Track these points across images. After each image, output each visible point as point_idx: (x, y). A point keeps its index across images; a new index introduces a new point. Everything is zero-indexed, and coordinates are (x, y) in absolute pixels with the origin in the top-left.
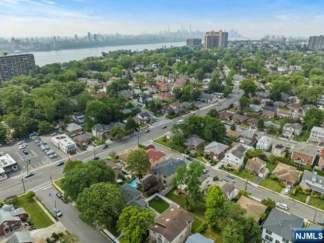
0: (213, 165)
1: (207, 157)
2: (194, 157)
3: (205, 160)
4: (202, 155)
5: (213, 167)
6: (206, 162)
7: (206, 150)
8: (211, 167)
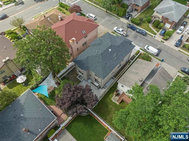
0: (166, 40)
1: (158, 25)
2: (138, 24)
3: (153, 30)
4: (149, 22)
5: (166, 43)
6: (155, 34)
7: (155, 14)
8: (164, 43)
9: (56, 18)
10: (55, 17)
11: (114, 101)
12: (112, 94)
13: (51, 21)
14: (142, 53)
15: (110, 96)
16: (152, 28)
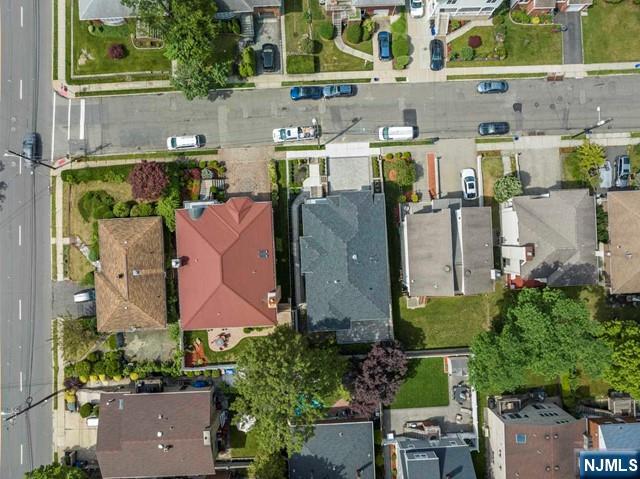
0: (406, 67)
5: (409, 76)
6: (370, 66)
8: (404, 79)
9: (142, 254)
10: (139, 254)
11: (413, 308)
12: (400, 299)
13: (143, 272)
14: (384, 155)
15: (401, 304)
16: (348, 50)
